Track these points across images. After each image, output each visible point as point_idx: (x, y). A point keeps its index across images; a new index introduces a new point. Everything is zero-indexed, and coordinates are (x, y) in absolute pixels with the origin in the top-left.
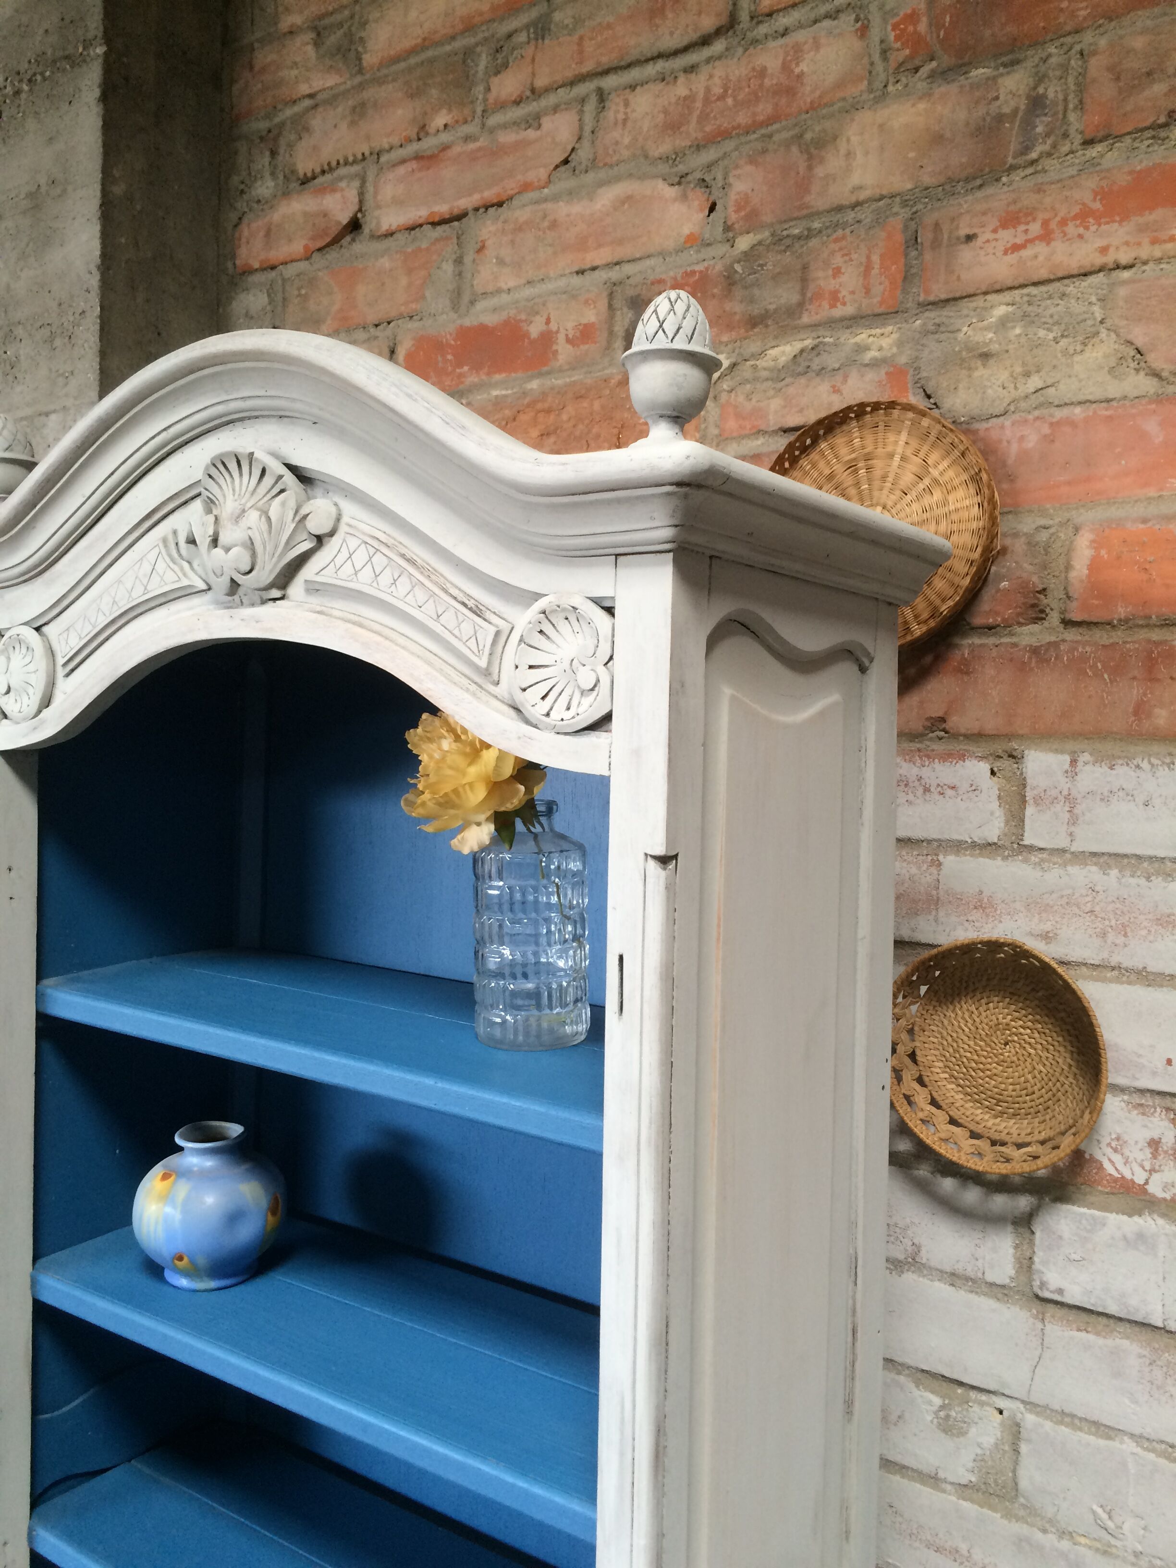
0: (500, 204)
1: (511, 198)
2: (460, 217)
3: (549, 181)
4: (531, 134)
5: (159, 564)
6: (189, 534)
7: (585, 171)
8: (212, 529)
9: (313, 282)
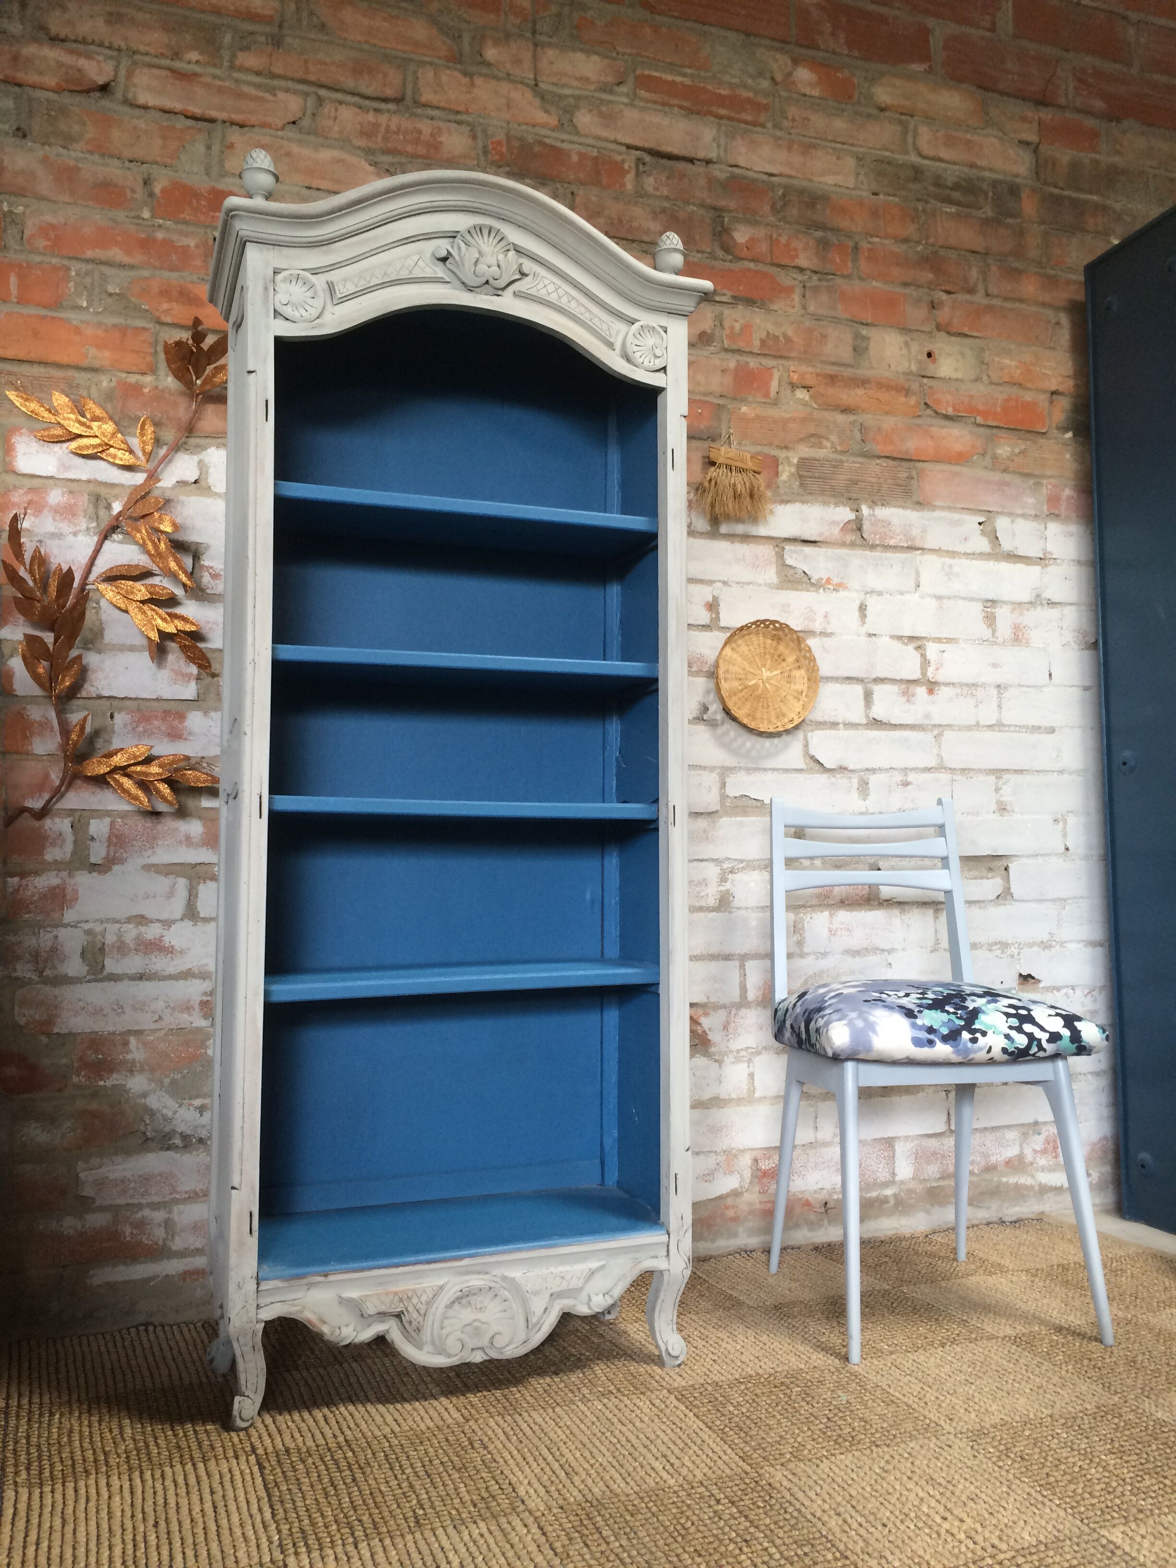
0: (242, 126)
1: (253, 126)
2: (212, 121)
3: (283, 129)
4: (267, 96)
5: (420, 263)
6: (444, 254)
7: (309, 134)
8: (477, 255)
9: (63, 110)
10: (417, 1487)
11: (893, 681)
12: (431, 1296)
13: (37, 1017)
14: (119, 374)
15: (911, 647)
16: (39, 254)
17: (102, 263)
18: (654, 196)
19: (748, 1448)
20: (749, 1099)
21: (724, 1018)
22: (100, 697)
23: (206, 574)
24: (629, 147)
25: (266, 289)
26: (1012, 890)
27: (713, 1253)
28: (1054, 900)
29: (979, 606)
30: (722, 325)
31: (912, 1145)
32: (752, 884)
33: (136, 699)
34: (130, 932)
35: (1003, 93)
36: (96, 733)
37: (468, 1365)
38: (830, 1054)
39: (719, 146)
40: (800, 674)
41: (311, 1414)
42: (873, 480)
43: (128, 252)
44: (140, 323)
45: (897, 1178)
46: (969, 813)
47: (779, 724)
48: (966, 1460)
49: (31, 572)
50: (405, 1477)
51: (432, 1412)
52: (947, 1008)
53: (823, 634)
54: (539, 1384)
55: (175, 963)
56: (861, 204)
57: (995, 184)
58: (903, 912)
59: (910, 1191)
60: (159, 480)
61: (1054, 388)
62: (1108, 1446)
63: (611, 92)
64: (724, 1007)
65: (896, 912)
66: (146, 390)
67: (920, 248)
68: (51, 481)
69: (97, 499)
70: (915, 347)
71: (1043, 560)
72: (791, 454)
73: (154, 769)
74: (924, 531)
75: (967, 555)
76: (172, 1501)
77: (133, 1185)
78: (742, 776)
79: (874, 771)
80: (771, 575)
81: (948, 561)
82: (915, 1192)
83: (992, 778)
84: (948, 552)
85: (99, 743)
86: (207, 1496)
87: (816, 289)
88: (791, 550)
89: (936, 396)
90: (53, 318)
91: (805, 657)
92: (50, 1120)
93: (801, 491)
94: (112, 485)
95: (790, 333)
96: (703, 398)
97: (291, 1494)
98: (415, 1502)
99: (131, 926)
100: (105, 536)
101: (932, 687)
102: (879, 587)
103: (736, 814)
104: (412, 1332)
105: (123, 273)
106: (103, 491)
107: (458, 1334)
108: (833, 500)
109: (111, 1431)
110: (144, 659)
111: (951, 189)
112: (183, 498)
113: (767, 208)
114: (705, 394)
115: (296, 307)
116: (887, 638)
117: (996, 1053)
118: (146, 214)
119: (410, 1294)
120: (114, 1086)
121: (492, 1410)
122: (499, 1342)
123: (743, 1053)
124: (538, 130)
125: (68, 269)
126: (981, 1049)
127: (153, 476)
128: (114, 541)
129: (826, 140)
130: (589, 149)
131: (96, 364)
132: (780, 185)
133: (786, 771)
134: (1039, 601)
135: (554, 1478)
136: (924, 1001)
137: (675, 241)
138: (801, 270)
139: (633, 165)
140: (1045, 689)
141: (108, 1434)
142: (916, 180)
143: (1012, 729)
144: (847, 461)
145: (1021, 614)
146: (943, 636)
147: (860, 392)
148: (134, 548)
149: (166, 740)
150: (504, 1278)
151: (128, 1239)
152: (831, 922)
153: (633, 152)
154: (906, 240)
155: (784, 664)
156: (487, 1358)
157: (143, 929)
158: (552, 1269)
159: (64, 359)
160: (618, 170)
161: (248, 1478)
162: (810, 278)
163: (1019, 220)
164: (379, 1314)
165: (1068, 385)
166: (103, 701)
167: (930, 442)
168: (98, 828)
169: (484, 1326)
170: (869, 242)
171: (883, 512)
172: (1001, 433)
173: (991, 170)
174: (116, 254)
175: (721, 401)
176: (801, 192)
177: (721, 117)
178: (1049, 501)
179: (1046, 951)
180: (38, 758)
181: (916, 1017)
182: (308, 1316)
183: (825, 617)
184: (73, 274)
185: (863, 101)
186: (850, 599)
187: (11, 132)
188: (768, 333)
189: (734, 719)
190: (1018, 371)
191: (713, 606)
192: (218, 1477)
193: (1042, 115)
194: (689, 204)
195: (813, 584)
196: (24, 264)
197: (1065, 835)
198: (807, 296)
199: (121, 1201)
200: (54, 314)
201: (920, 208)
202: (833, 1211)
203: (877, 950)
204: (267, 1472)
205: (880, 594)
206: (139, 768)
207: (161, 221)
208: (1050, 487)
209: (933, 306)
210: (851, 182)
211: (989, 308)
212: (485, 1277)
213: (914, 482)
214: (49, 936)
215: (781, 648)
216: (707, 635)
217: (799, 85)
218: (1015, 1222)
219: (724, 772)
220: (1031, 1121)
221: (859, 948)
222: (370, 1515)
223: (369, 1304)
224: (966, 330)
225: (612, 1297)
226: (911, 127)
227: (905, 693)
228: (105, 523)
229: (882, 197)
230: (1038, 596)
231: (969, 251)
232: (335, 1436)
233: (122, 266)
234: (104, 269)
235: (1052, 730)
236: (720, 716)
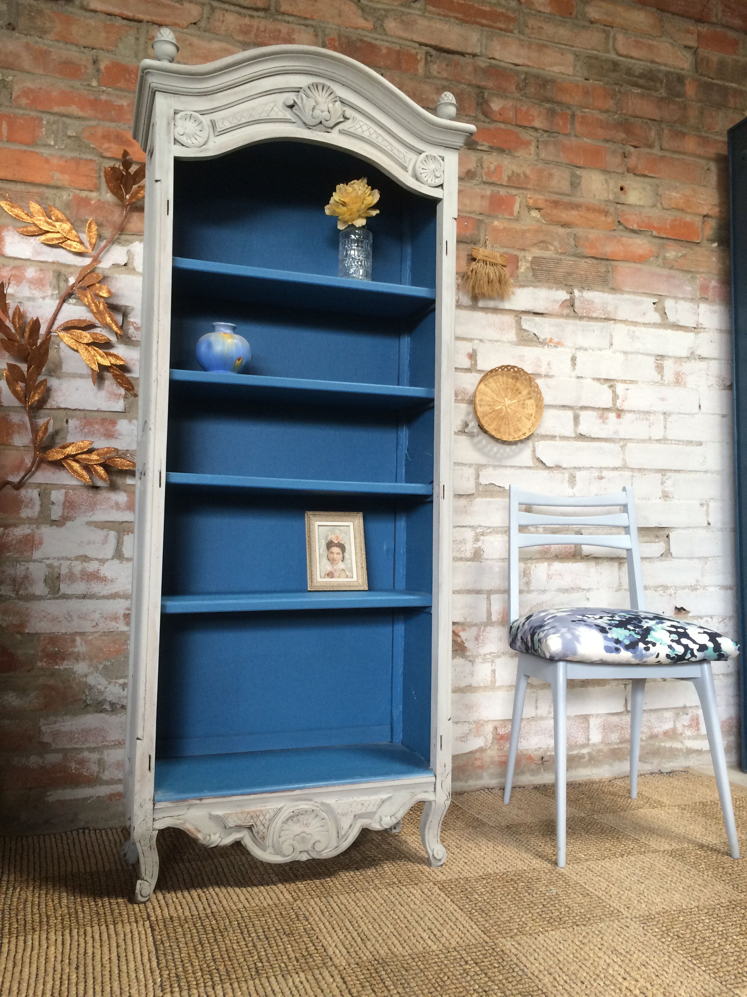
0: (159, 25)
2: (140, 21)
3: (187, 27)
4: (178, 5)
5: (275, 109)
6: (291, 102)
7: (205, 31)
8: (314, 104)
9: (40, 12)
10: (259, 947)
11: (593, 409)
12: (272, 815)
13: (14, 622)
14: (74, 191)
15: (606, 386)
16: (22, 108)
17: (63, 115)
18: (437, 77)
19: (487, 925)
20: (492, 687)
21: (476, 633)
22: (59, 408)
23: (131, 327)
24: (421, 44)
25: (169, 124)
26: (672, 551)
27: (465, 789)
28: (699, 558)
29: (652, 359)
30: (481, 165)
31: (601, 720)
32: (496, 543)
33: (84, 410)
34: (78, 566)
35: (673, 14)
36: (56, 433)
37: (298, 862)
38: (548, 656)
39: (481, 46)
40: (531, 403)
41: (190, 894)
42: (582, 273)
43: (82, 109)
44: (89, 157)
45: (591, 742)
46: (643, 499)
47: (516, 436)
48: (639, 937)
49: (13, 323)
50: (250, 939)
51: (272, 894)
52: (629, 627)
53: (547, 376)
54: (346, 876)
55: (106, 588)
56: (577, 86)
57: (667, 74)
58: (597, 564)
59: (599, 751)
60: (100, 262)
61: (705, 213)
62: (738, 930)
63: (410, 7)
64: (476, 625)
65: (593, 563)
66: (93, 202)
67: (616, 117)
68: (28, 262)
69: (59, 275)
70: (612, 184)
71: (696, 329)
72: (527, 254)
73: (94, 457)
74: (616, 307)
75: (645, 324)
76: (90, 951)
77: (77, 735)
78: (490, 470)
79: (579, 469)
80: (512, 335)
81: (632, 328)
82: (603, 752)
83: (659, 475)
84: (632, 322)
85: (58, 440)
86: (114, 949)
87: (546, 143)
88: (526, 319)
89: (626, 217)
90: (31, 152)
91: (534, 391)
92: (22, 691)
93: (533, 279)
94: (69, 266)
95: (528, 172)
96: (469, 215)
97: (171, 949)
98: (256, 957)
99: (78, 562)
100: (64, 300)
101: (620, 413)
102: (585, 345)
103: (486, 496)
104: (259, 840)
105: (77, 123)
106: (63, 270)
107: (291, 841)
108: (555, 286)
109: (53, 901)
110: (88, 384)
111: (638, 77)
112: (116, 275)
113: (513, 88)
114: (470, 213)
115: (189, 136)
116: (590, 380)
117: (663, 658)
118: (94, 83)
119: (258, 814)
120: (65, 669)
121: (313, 893)
122: (319, 847)
123: (488, 656)
124: (360, 31)
125: (41, 119)
126: (652, 655)
127: (96, 260)
128: (70, 303)
129: (554, 43)
130: (394, 45)
131: (59, 184)
132: (522, 72)
133: (520, 467)
134: (693, 356)
135: (353, 943)
136: (613, 622)
137: (450, 98)
138: (536, 129)
139: (424, 57)
140: (696, 416)
141: (51, 903)
142: (615, 70)
143: (673, 442)
144: (565, 260)
145: (681, 365)
146: (628, 379)
147: (574, 213)
148: (84, 308)
149: (103, 438)
150: (323, 804)
151: (74, 771)
152: (549, 570)
153: (424, 47)
154: (607, 111)
155: (520, 396)
156: (310, 858)
157: (86, 564)
158: (356, 799)
159: (38, 180)
160: (414, 59)
161: (143, 937)
162: (542, 135)
163: (684, 99)
164: (237, 826)
165: (715, 211)
166: (61, 412)
167: (621, 248)
168: (57, 496)
169: (309, 836)
170: (582, 112)
171: (588, 295)
172: (670, 243)
173: (666, 65)
174: (74, 110)
175: (480, 217)
176: (537, 77)
177: (483, 25)
178: (701, 289)
179: (694, 592)
180: (17, 448)
181: (607, 632)
182: (188, 827)
183: (549, 364)
184: (45, 122)
185: (580, 17)
186: (565, 353)
187: (4, 26)
188: (513, 172)
189: (486, 432)
190: (682, 201)
191: (472, 356)
192: (122, 935)
193: (700, 29)
194: (461, 83)
195: (540, 343)
196: (12, 116)
197: (707, 514)
198: (540, 147)
199: (68, 747)
200: (31, 149)
201: (617, 90)
202: (547, 763)
203: (579, 589)
204: (156, 933)
205: (586, 349)
206: (84, 456)
207: (104, 88)
208: (701, 279)
209: (625, 156)
210: (570, 71)
211: (662, 158)
212: (310, 803)
213: (610, 275)
214: (23, 568)
215: (518, 385)
216: (468, 375)
217: (536, 5)
218: (670, 773)
219: (479, 468)
220: (682, 705)
221: (567, 588)
222: (225, 965)
223: (229, 819)
224: (646, 173)
225: (396, 818)
226: (612, 35)
227: (601, 417)
228: (64, 291)
229: (591, 81)
230: (692, 353)
231: (649, 119)
232: (204, 909)
233: (79, 118)
234: (65, 119)
235: (700, 444)
236: (476, 430)
